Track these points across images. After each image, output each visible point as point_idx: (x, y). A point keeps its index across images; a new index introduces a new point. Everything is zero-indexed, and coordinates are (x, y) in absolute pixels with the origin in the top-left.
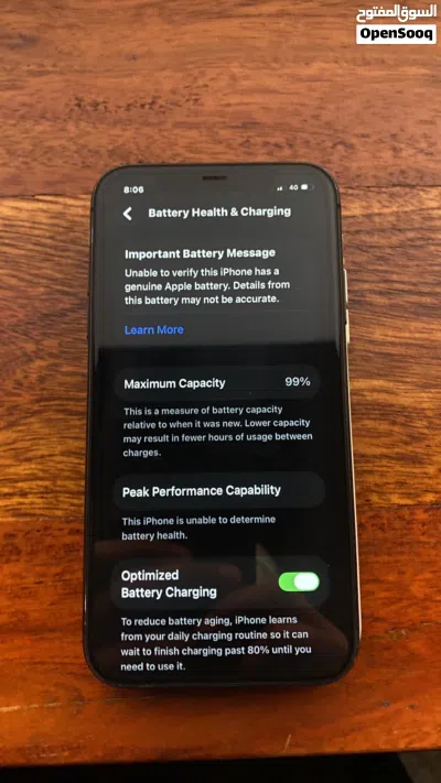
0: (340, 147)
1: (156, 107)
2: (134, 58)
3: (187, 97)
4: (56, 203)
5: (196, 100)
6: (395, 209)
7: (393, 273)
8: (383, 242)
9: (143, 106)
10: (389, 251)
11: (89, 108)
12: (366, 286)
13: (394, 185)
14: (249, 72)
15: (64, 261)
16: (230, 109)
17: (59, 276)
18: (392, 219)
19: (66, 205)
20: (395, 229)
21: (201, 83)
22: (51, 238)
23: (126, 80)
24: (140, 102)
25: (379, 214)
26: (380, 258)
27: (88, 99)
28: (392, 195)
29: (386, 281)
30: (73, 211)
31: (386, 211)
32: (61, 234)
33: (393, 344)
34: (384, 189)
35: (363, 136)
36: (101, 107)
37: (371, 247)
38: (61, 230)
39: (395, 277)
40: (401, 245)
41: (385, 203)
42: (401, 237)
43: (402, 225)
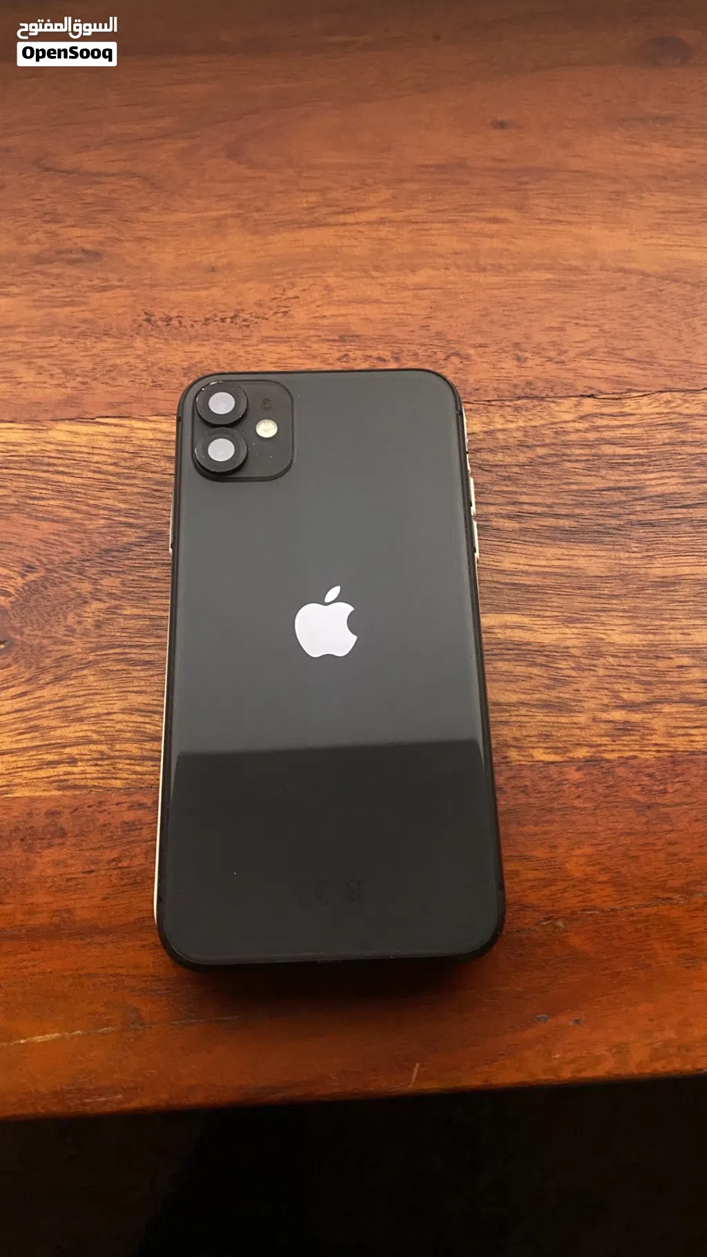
0: (454, 359)
1: (238, 321)
2: (213, 270)
3: (275, 310)
4: (121, 426)
5: (285, 313)
6: (521, 424)
7: (522, 494)
8: (508, 460)
9: (223, 320)
10: (516, 469)
11: (159, 323)
12: (492, 509)
13: (519, 398)
14: (346, 282)
15: (129, 489)
16: (325, 322)
17: (122, 506)
18: (519, 435)
19: (132, 428)
20: (522, 445)
21: (291, 293)
22: (115, 464)
23: (203, 293)
24: (221, 315)
25: (504, 430)
26: (505, 478)
27: (159, 313)
28: (517, 409)
29: (514, 504)
30: (141, 434)
31: (512, 426)
32: (125, 460)
33: (527, 573)
34: (507, 403)
35: (480, 346)
36: (175, 322)
37: (496, 466)
38: (126, 455)
39: (524, 498)
40: (531, 463)
41: (510, 418)
42: (530, 454)
43: (530, 441)
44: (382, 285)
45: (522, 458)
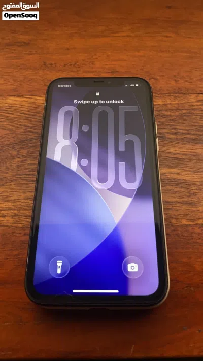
0: (152, 80)
1: (76, 65)
3: (89, 62)
4: (32, 98)
5: (93, 63)
6: (177, 102)
7: (177, 126)
8: (172, 114)
10: (175, 117)
11: (49, 66)
12: (166, 131)
13: (176, 93)
14: (114, 54)
17: (30, 125)
18: (176, 106)
19: (36, 99)
20: (177, 109)
21: (95, 57)
22: (28, 111)
23: (65, 57)
24: (70, 64)
25: (170, 104)
26: (171, 120)
27: (49, 63)
28: (175, 97)
29: (174, 129)
31: (173, 102)
32: (32, 110)
33: (179, 154)
34: (172, 95)
35: (162, 76)
36: (54, 65)
37: (167, 116)
38: (33, 108)
40: (181, 115)
41: (172, 100)
42: (180, 112)
43: (180, 108)
44: (127, 56)
45: (177, 113)
